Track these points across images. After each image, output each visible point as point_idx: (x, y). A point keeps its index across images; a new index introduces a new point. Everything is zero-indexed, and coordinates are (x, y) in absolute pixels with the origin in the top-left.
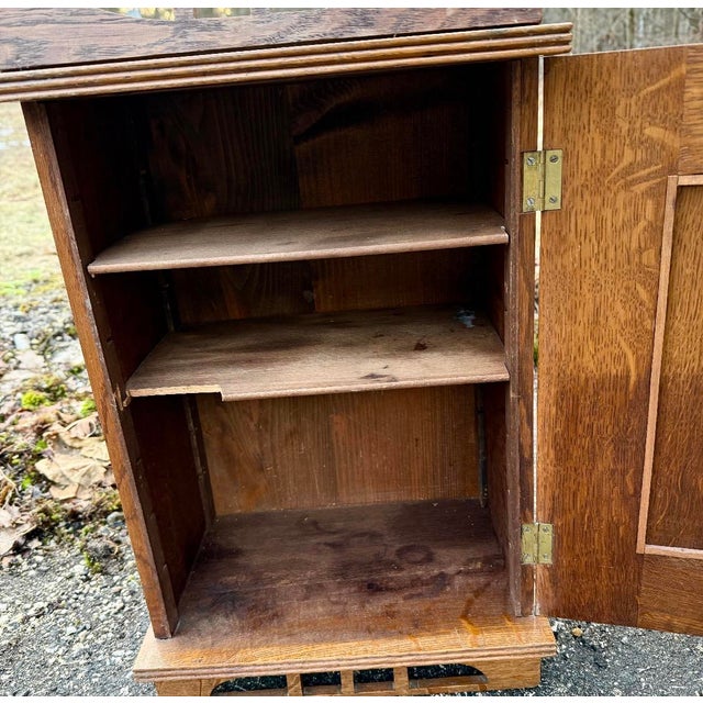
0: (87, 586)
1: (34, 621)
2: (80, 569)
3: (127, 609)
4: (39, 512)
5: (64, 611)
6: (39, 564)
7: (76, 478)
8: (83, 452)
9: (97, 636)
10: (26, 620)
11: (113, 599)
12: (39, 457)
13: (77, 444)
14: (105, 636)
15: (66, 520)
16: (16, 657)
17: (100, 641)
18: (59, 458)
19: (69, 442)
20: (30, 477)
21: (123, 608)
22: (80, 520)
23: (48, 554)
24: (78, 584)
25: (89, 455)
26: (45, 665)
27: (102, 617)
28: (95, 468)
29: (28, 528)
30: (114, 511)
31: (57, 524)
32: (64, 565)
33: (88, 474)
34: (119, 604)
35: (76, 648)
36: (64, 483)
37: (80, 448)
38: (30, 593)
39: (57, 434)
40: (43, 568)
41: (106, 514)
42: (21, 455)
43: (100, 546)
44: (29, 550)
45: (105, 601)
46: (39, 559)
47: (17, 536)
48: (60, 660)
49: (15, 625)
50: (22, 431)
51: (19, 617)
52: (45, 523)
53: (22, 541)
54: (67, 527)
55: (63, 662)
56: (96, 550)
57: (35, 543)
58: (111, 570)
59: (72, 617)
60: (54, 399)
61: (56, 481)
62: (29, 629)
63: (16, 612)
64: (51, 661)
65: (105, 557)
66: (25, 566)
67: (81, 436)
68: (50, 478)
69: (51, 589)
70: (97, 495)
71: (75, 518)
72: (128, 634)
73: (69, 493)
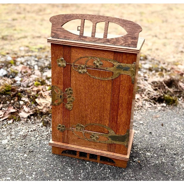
0: (42, 128)
1: (30, 132)
2: (41, 124)
3: (49, 134)
4: (35, 110)
5: (36, 132)
6: (32, 121)
7: (44, 105)
8: (46, 99)
9: (42, 138)
10: (28, 132)
11: (47, 132)
12: (36, 98)
13: (45, 97)
14: (44, 138)
15: (40, 113)
16: (26, 138)
17: (42, 139)
18: (41, 99)
19: (44, 96)
20: (34, 102)
21: (48, 134)
22: (43, 114)
23: (35, 120)
24: (40, 127)
25: (48, 100)
26: (31, 140)
27: (44, 135)
28: (48, 103)
29: (31, 113)
30: (50, 114)
31: (38, 114)
32: (38, 123)
33: (46, 104)
34: (48, 133)
35: (38, 139)
36: (41, 105)
37: (46, 98)
38: (30, 127)
39: (41, 94)
40: (33, 122)
41: (49, 114)
42: (33, 96)
43: (46, 120)
44: (31, 118)
45: (45, 132)
46: (33, 120)
47: (29, 114)
48: (34, 140)
49: (26, 132)
50: (34, 91)
51: (27, 131)
52: (35, 113)
53: (29, 116)
54: (40, 115)
55: (35, 141)
56: (45, 121)
57: (32, 117)
58: (48, 126)
59: (38, 133)
60: (42, 85)
61: (39, 104)
62: (29, 133)
63: (26, 130)
64: (32, 140)
65: (47, 123)
66: (29, 121)
67: (47, 95)
68: (38, 103)
69: (34, 127)
70: (47, 110)
71: (42, 114)
72: (48, 139)
73: (41, 108)
